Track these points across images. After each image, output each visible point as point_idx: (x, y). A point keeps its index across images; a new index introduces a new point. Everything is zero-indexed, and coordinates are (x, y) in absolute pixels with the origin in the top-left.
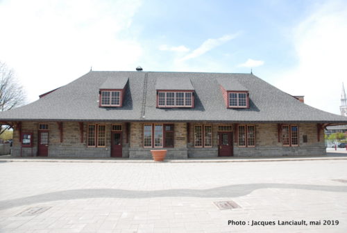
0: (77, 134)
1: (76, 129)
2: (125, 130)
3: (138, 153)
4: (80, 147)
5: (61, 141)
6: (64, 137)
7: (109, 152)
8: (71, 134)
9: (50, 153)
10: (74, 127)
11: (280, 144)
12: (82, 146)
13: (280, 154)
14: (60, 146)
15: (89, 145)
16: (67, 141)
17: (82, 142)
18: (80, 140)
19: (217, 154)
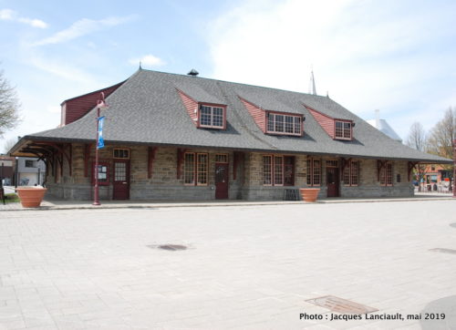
0: (171, 166)
1: (169, 159)
2: (232, 161)
3: (260, 193)
4: (174, 184)
5: (149, 177)
6: (154, 170)
7: (214, 192)
8: (162, 167)
9: (133, 194)
10: (167, 156)
11: (379, 184)
12: (178, 184)
13: (379, 194)
14: (148, 184)
15: (186, 182)
16: (157, 176)
17: (178, 178)
18: (175, 175)
19: (326, 194)
